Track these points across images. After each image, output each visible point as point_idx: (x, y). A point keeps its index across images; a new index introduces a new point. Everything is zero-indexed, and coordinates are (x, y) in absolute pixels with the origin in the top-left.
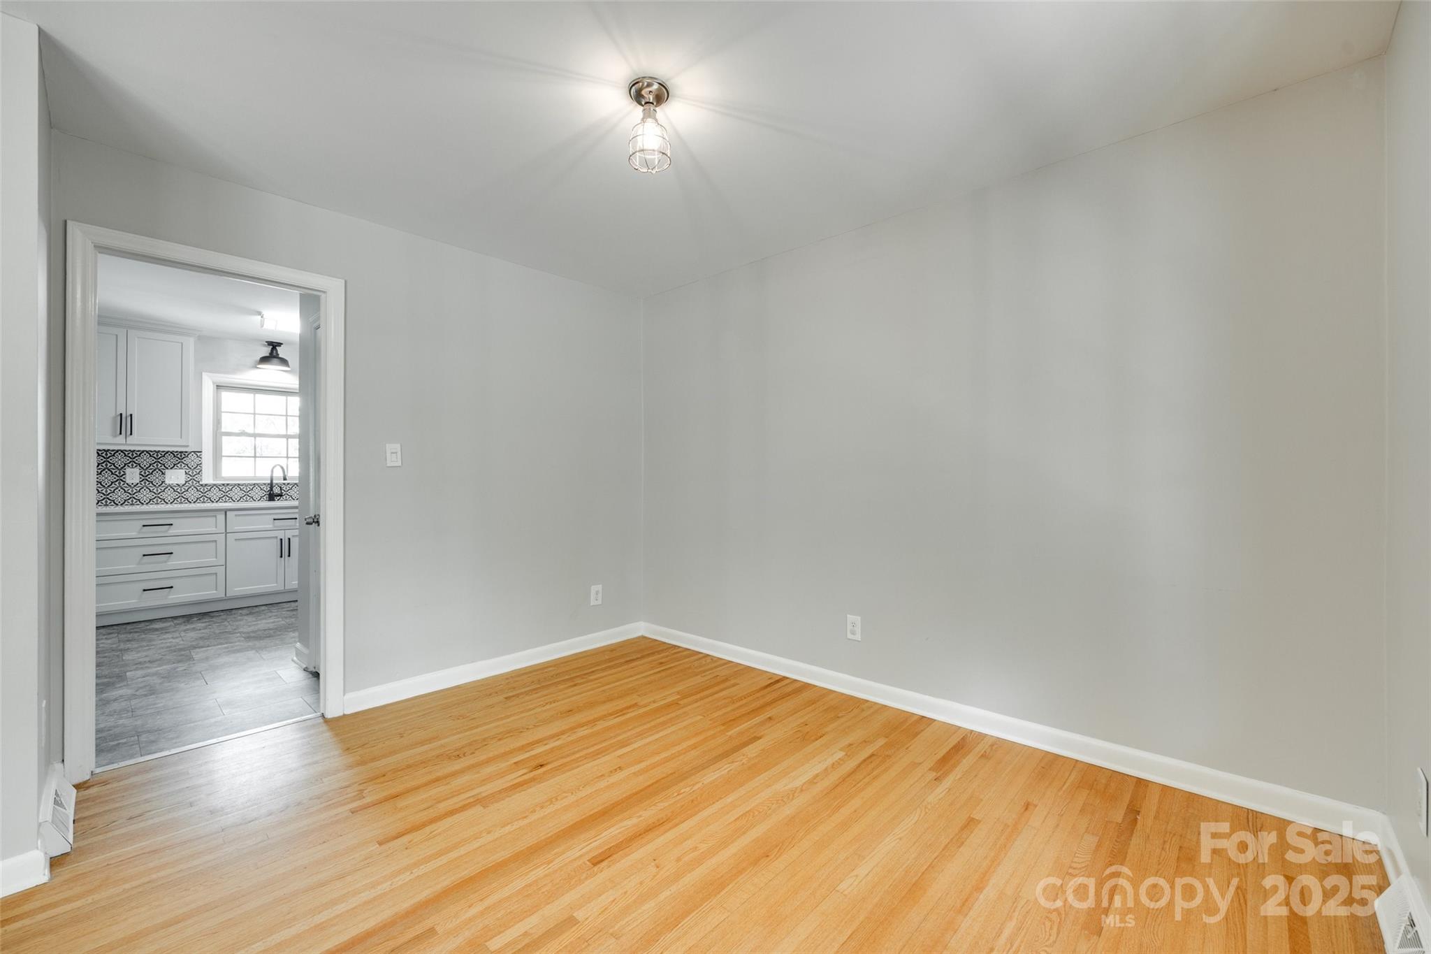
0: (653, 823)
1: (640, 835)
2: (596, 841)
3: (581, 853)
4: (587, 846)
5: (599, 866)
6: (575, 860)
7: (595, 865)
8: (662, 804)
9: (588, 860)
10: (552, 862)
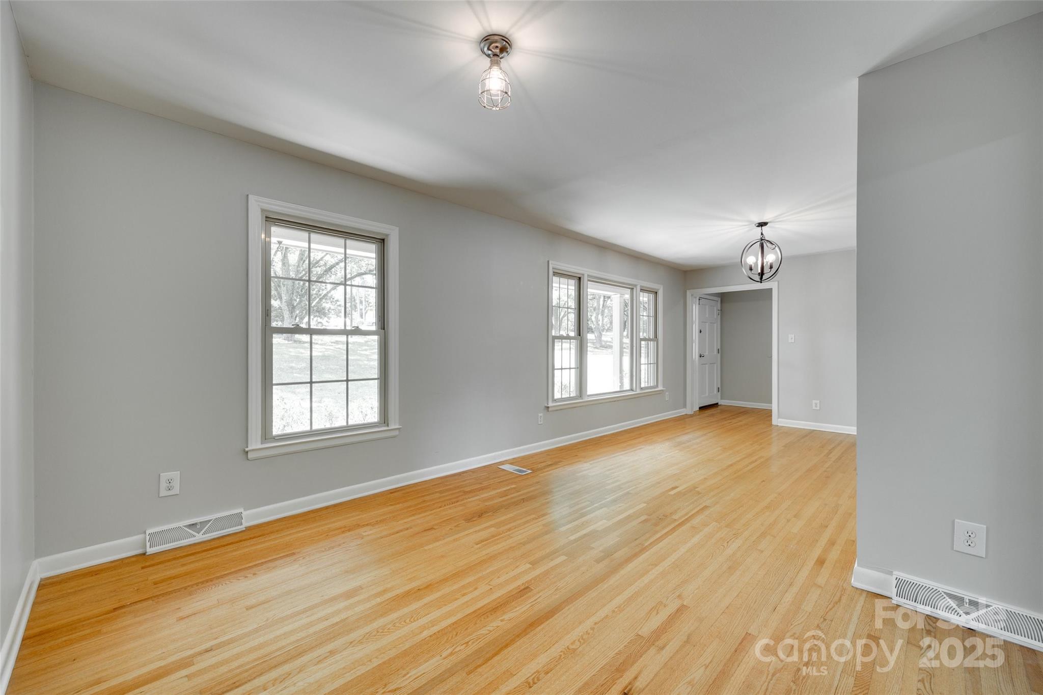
0: (492, 614)
1: (501, 605)
2: (532, 602)
3: (540, 594)
4: (537, 599)
5: (525, 587)
6: (542, 591)
7: (527, 588)
8: (484, 632)
9: (532, 590)
10: (556, 590)
